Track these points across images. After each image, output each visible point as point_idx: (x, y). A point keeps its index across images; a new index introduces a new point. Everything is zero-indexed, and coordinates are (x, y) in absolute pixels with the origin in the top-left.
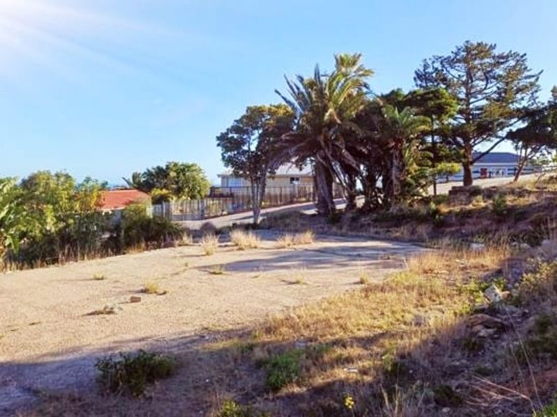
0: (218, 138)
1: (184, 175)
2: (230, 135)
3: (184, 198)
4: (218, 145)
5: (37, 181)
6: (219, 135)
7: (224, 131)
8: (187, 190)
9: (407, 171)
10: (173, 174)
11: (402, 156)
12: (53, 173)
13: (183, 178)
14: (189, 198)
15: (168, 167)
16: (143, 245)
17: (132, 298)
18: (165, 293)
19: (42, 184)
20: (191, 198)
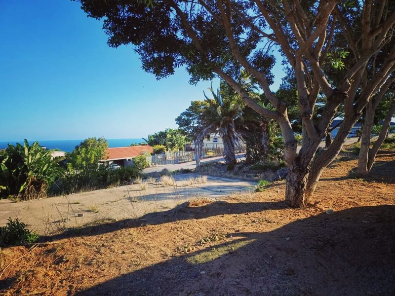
0: (176, 120)
1: (176, 136)
2: (183, 118)
3: (175, 149)
4: (177, 123)
5: (88, 143)
6: (177, 118)
7: (179, 115)
8: (177, 145)
9: (270, 139)
10: (169, 136)
11: (268, 131)
12: (97, 139)
13: (175, 138)
14: (178, 150)
15: (166, 132)
16: (119, 183)
17: (78, 215)
18: (97, 212)
19: (91, 145)
20: (180, 150)
